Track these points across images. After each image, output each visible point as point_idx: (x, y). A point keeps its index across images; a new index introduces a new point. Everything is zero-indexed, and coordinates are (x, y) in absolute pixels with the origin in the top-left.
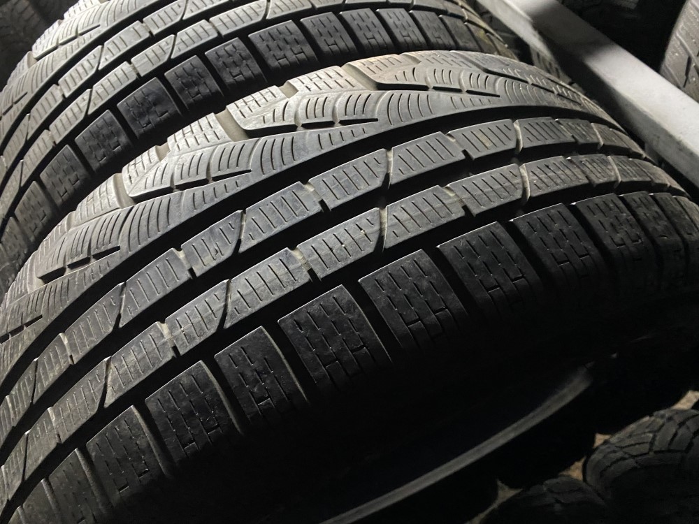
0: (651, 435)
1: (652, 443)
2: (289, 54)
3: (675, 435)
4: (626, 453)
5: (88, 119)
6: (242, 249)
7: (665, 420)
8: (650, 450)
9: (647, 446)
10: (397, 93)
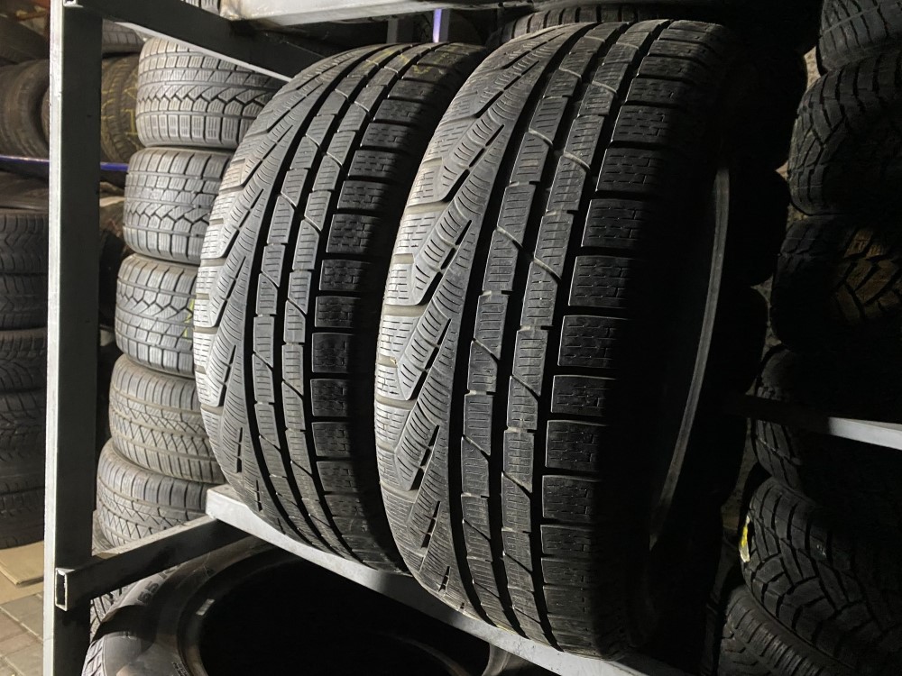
0: (811, 133)
1: (818, 138)
2: (359, 234)
3: (825, 111)
4: (808, 166)
5: (306, 398)
6: (498, 356)
7: (808, 110)
8: (821, 144)
9: (816, 144)
10: (458, 194)
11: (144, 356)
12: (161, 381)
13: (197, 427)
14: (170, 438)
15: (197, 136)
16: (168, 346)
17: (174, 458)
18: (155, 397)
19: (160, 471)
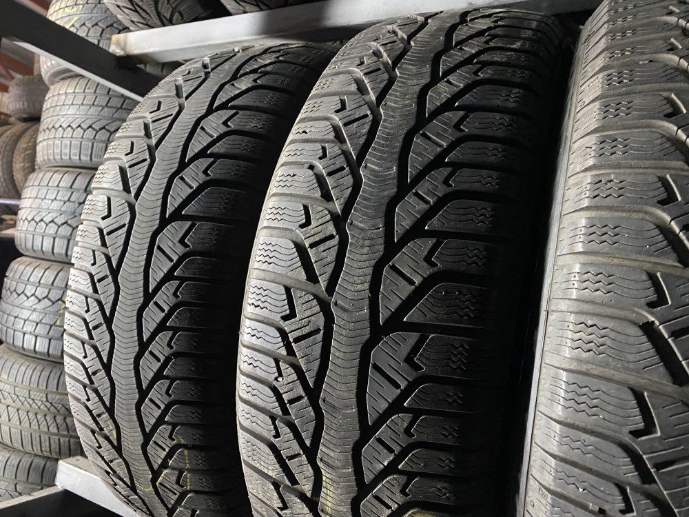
11: (19, 343)
12: (32, 365)
13: (60, 406)
14: (34, 416)
15: (85, 158)
16: (42, 333)
17: (36, 436)
18: (25, 379)
19: (21, 448)
